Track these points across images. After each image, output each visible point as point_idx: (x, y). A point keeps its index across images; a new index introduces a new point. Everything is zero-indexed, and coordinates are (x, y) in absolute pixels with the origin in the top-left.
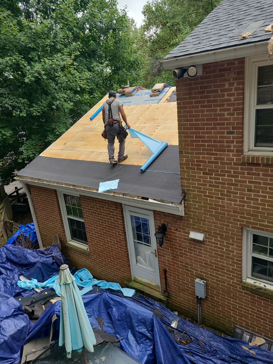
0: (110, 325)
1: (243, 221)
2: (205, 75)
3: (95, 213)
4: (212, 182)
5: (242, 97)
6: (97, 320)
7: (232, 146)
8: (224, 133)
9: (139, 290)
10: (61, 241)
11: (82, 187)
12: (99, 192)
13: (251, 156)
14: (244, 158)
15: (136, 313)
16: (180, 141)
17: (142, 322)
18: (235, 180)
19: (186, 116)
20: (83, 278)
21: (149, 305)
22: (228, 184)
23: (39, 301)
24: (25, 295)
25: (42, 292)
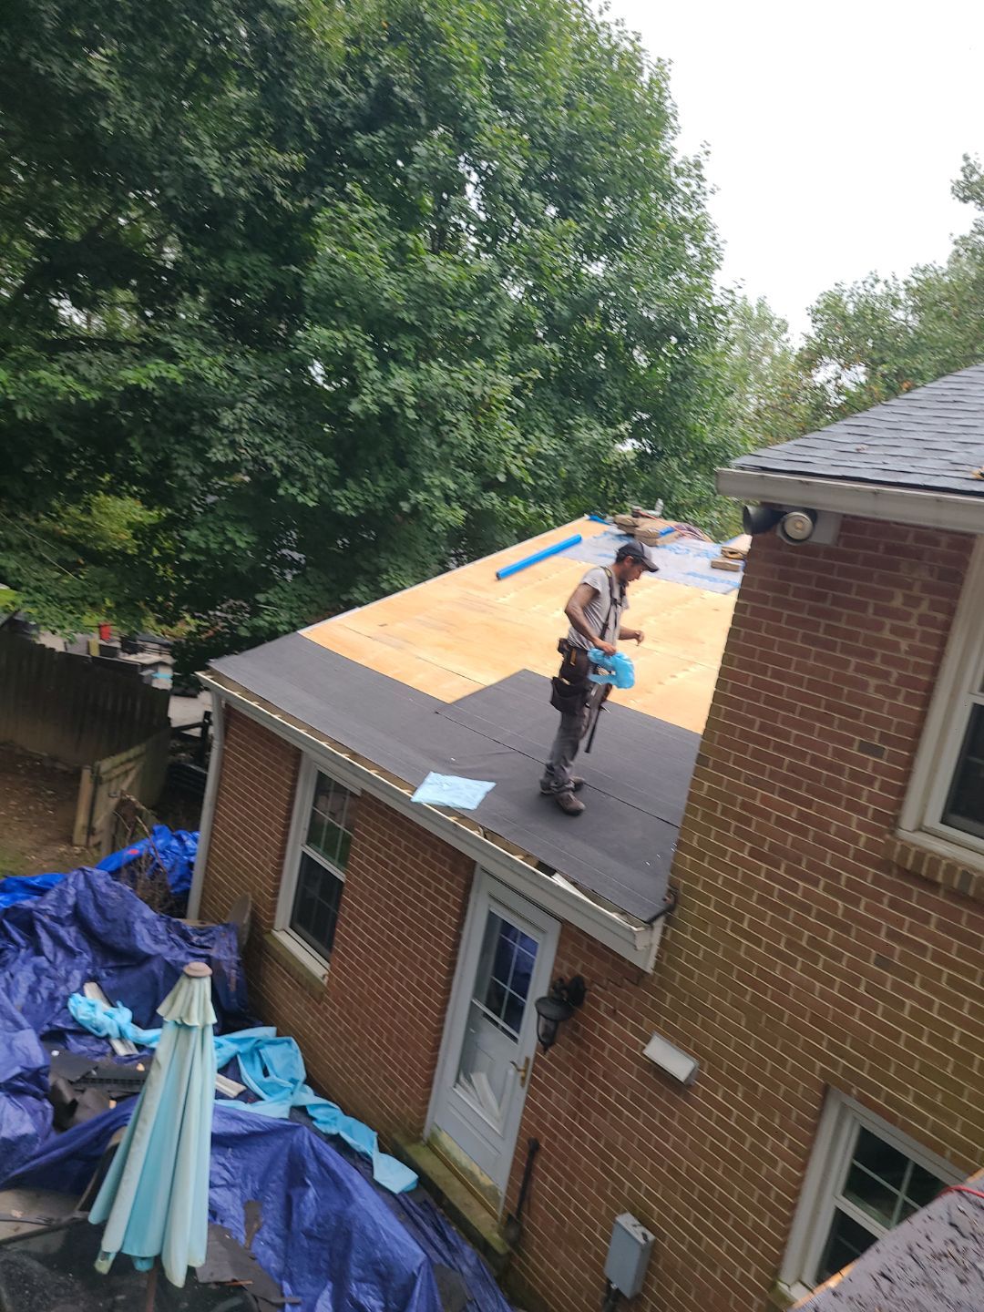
0: (278, 1241)
1: (834, 1064)
2: (841, 548)
3: (386, 865)
4: (770, 890)
5: (935, 648)
6: (244, 1208)
7: (865, 793)
8: (849, 743)
9: (430, 1181)
10: (255, 920)
11: (375, 767)
12: (415, 798)
13: (914, 845)
14: (891, 845)
15: (372, 1236)
16: (710, 722)
17: (379, 1274)
18: (847, 912)
19: (751, 653)
20: (273, 1068)
21: (440, 1245)
22: (820, 916)
23: (108, 1081)
24: (76, 1046)
25: (130, 1058)
